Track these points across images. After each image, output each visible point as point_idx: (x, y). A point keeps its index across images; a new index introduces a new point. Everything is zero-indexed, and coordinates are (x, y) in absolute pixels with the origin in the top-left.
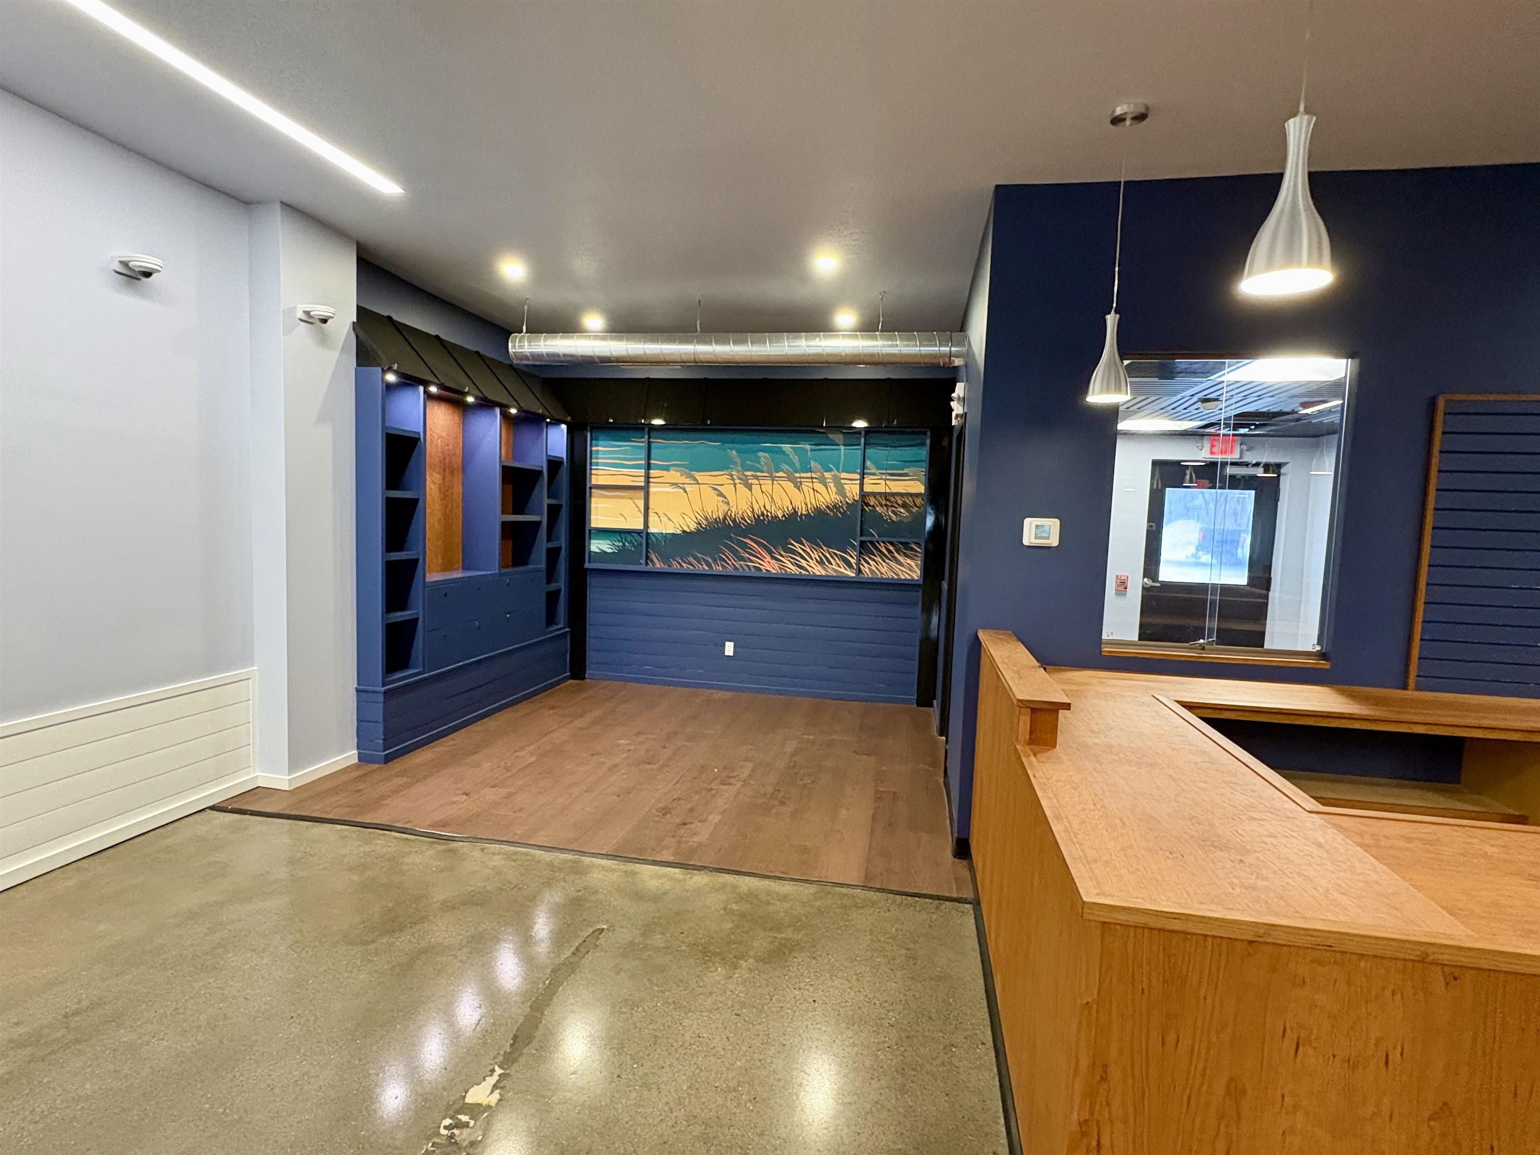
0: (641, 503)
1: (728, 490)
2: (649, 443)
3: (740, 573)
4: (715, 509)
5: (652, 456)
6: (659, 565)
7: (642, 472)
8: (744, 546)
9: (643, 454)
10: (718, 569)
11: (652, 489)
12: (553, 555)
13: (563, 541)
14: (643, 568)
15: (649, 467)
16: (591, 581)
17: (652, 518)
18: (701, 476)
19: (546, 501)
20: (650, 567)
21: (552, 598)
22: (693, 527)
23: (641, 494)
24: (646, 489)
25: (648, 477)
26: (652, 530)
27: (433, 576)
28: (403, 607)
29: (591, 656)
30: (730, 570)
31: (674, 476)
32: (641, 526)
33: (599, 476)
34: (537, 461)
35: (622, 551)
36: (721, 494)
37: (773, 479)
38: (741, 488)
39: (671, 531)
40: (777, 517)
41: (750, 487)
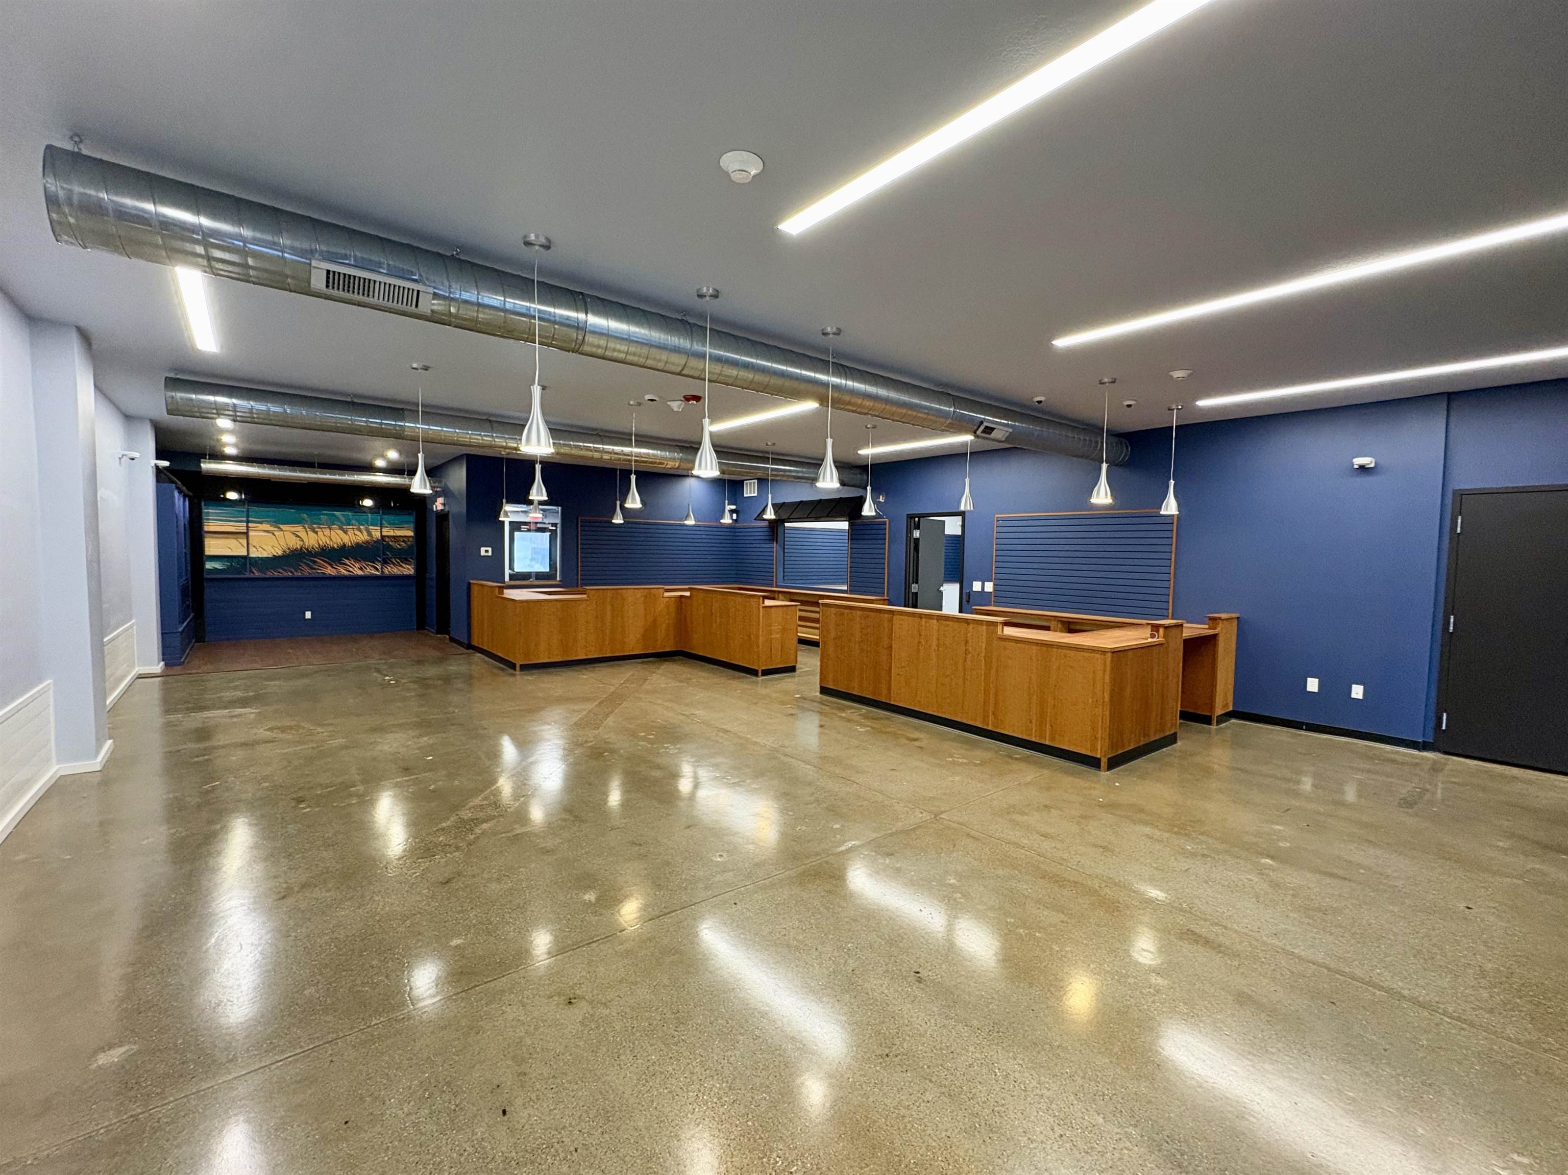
0: (243, 541)
1: (302, 534)
3: (313, 575)
4: (295, 543)
6: (257, 574)
7: (245, 524)
8: (314, 562)
9: (243, 515)
10: (298, 574)
11: (251, 533)
14: (243, 575)
15: (248, 521)
16: (208, 585)
17: (252, 549)
20: (251, 576)
22: (280, 553)
23: (245, 536)
24: (247, 534)
25: (247, 527)
26: (252, 555)
30: (306, 574)
31: (265, 526)
32: (244, 554)
33: (211, 526)
35: (229, 567)
36: (298, 536)
37: (330, 529)
38: (311, 533)
39: (265, 555)
40: (334, 548)
41: (316, 533)
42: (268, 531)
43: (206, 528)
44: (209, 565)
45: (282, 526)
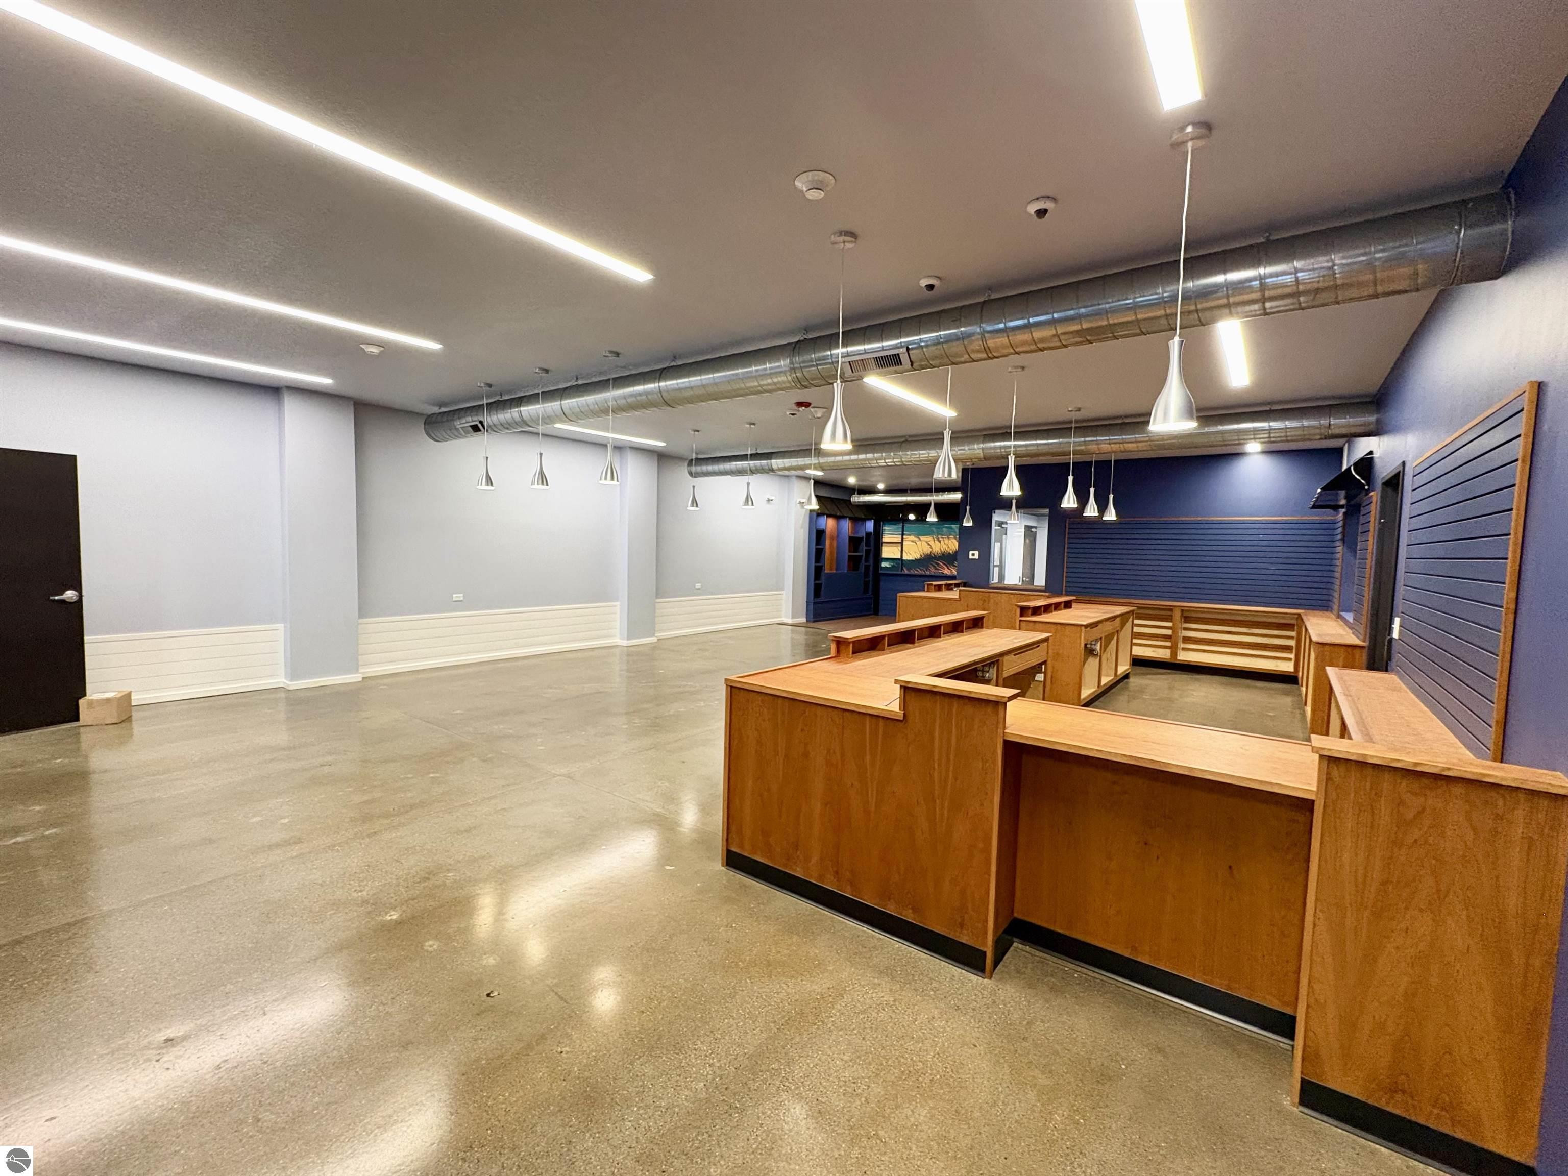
0: (900, 548)
1: (932, 543)
2: (903, 526)
3: (936, 575)
4: (927, 550)
5: (905, 529)
6: (906, 572)
7: (900, 536)
8: (938, 564)
9: (901, 530)
10: (928, 573)
11: (905, 543)
12: (867, 568)
13: (871, 562)
14: (900, 573)
15: (903, 535)
16: (882, 578)
17: (904, 554)
18: (922, 538)
19: (865, 548)
20: (903, 573)
21: (866, 584)
22: (919, 557)
23: (900, 545)
24: (902, 543)
25: (902, 539)
26: (904, 558)
27: (827, 571)
28: (819, 580)
29: (881, 607)
30: (932, 574)
31: (912, 538)
32: (899, 557)
33: (886, 538)
34: (862, 534)
35: (893, 566)
36: (929, 544)
37: (948, 538)
38: (937, 542)
39: (911, 559)
40: (949, 553)
41: (940, 541)
42: (913, 541)
43: (884, 540)
44: (884, 564)
45: (921, 537)
